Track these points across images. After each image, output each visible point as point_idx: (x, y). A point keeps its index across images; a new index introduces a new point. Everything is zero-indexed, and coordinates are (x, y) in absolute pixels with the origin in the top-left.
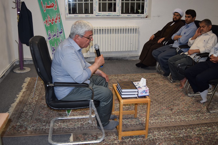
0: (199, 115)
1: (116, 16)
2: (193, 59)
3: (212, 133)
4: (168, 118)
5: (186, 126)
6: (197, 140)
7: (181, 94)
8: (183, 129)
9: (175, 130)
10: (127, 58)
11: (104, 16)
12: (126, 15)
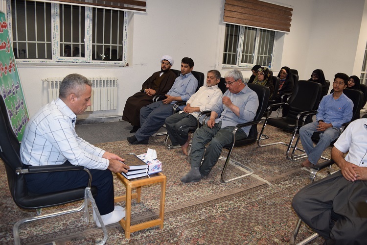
0: (214, 188)
1: (85, 62)
2: (198, 119)
3: (236, 208)
4: (179, 196)
5: (204, 204)
6: (223, 220)
7: (185, 163)
8: (202, 209)
9: (193, 211)
10: (103, 120)
11: (68, 63)
12: (98, 62)
